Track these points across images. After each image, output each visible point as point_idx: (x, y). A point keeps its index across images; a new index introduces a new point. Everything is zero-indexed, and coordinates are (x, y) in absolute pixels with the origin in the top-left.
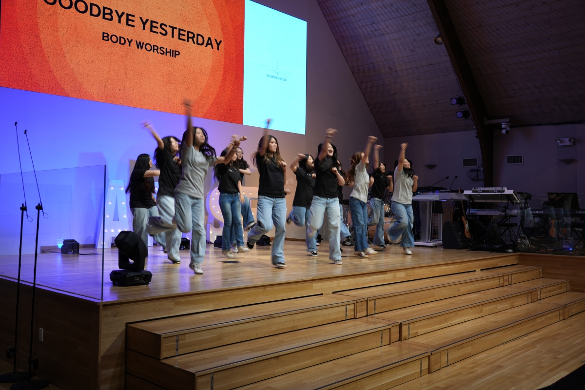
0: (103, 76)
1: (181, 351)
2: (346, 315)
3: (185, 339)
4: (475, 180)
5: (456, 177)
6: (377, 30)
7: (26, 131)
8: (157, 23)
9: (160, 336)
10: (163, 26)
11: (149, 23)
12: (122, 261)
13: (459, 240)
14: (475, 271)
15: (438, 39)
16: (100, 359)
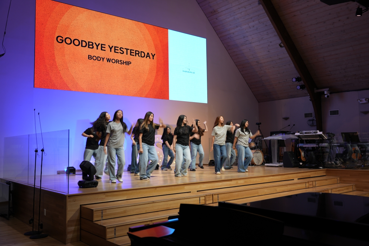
0: (89, 78)
1: (104, 218)
2: (200, 202)
3: (106, 212)
4: (312, 125)
5: (294, 125)
6: (247, 41)
7: (39, 113)
8: (118, 47)
9: (93, 210)
10: (121, 49)
11: (113, 48)
12: (84, 176)
13: (292, 162)
14: (293, 180)
15: (281, 44)
16: (67, 222)
